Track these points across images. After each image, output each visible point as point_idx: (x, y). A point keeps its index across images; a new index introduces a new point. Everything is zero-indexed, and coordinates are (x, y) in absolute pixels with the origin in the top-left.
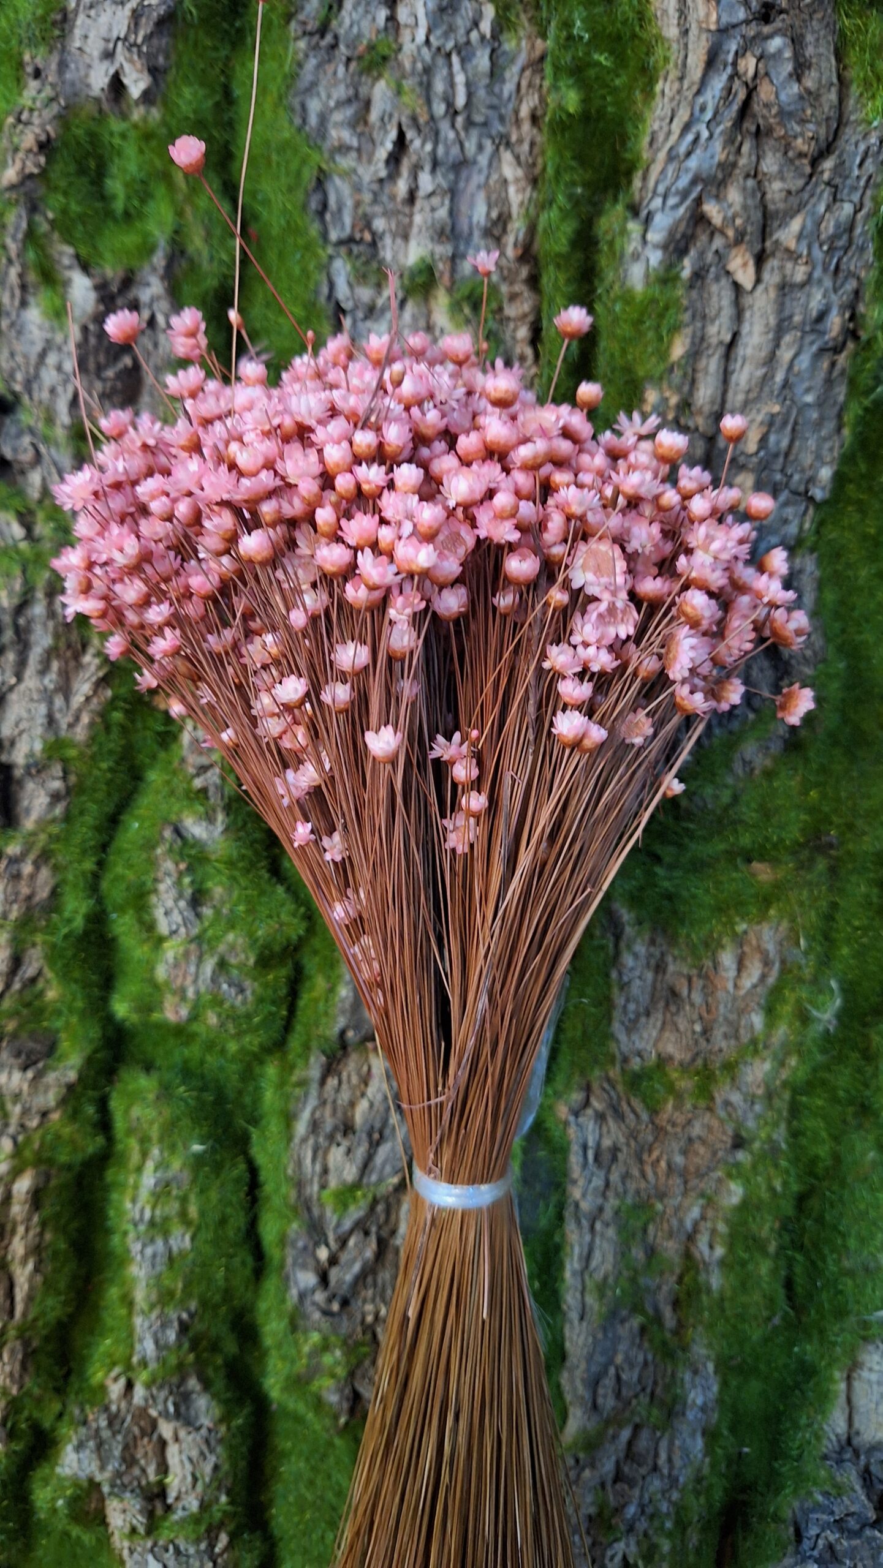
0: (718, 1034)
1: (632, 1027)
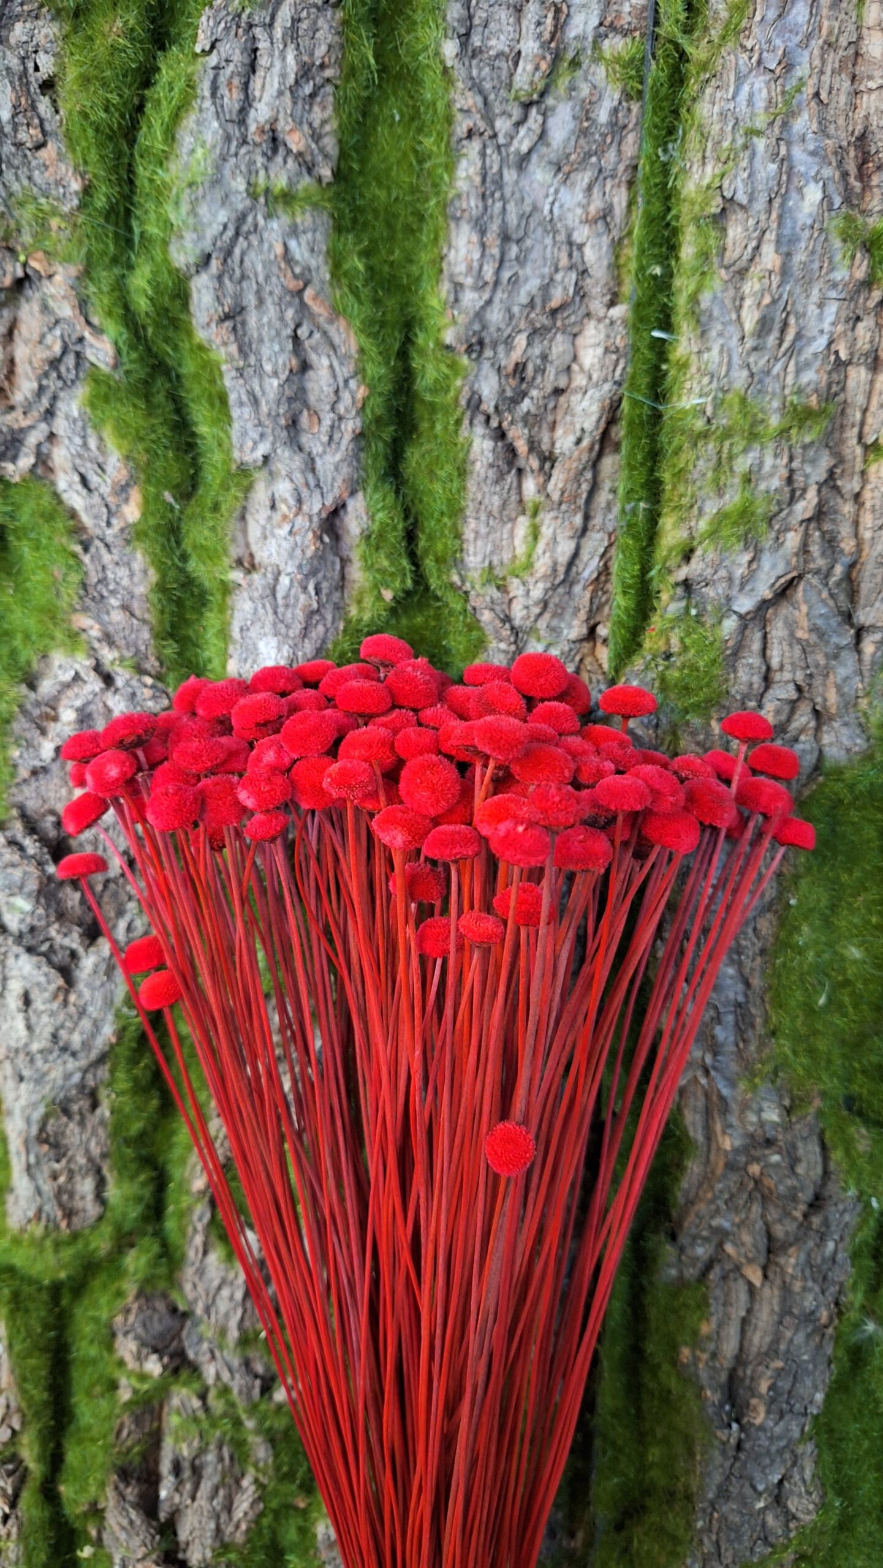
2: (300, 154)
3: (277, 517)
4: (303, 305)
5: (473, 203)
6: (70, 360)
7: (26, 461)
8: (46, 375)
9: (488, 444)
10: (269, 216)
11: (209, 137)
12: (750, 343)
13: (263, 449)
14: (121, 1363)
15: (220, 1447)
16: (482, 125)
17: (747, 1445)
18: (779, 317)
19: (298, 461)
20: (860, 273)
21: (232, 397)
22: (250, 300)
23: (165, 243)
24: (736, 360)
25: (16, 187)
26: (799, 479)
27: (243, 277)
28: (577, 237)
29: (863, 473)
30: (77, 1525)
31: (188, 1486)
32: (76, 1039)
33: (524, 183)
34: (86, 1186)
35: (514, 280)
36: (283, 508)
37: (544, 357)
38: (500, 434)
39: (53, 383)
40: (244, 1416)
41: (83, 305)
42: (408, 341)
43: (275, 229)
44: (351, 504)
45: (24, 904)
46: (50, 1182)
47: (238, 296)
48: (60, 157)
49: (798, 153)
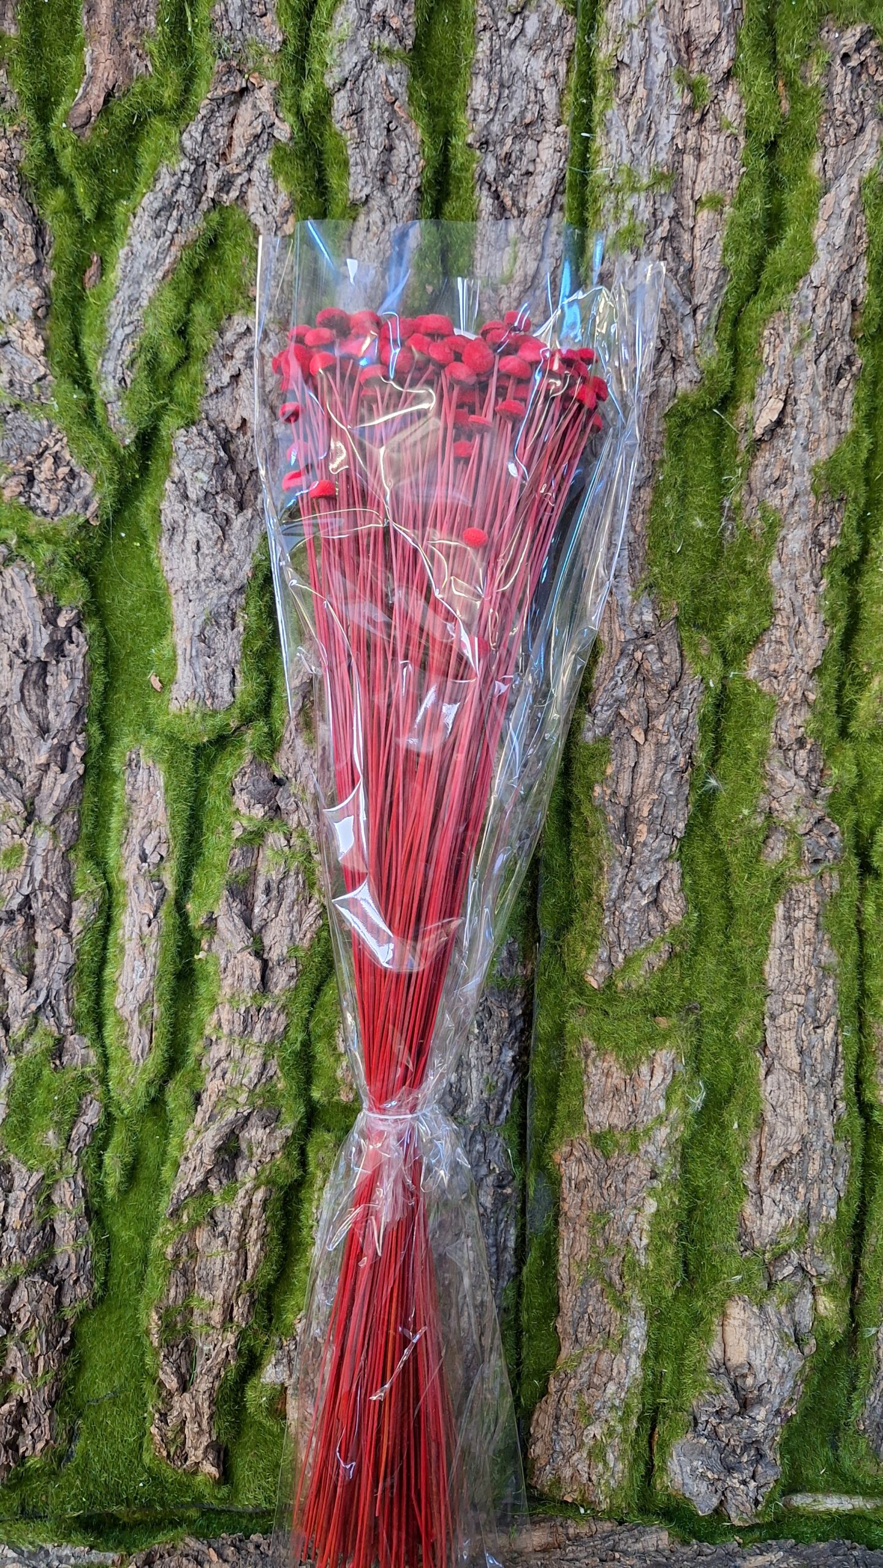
0: (641, 1112)
1: (595, 1109)
2: (397, 31)
3: (370, 235)
4: (394, 112)
5: (485, 65)
6: (265, 137)
7: (234, 194)
8: (251, 144)
9: (490, 201)
10: (378, 61)
11: (351, 17)
12: (632, 138)
13: (367, 190)
14: (237, 811)
15: (297, 874)
16: (491, 24)
17: (636, 860)
18: (646, 123)
19: (384, 200)
20: (687, 101)
21: (352, 161)
22: (367, 105)
23: (323, 74)
24: (625, 148)
25: (248, 36)
26: (659, 213)
27: (363, 93)
28: (540, 86)
29: (695, 217)
30: (197, 935)
31: (274, 904)
32: (227, 573)
33: (512, 56)
34: (225, 679)
35: (506, 108)
36: (374, 229)
37: (521, 152)
38: (497, 196)
39: (254, 149)
40: (313, 851)
41: (276, 104)
42: (447, 143)
43: (381, 69)
44: (411, 232)
45: (203, 476)
46: (203, 670)
47: (360, 102)
48: (273, 22)
49: (654, 36)
